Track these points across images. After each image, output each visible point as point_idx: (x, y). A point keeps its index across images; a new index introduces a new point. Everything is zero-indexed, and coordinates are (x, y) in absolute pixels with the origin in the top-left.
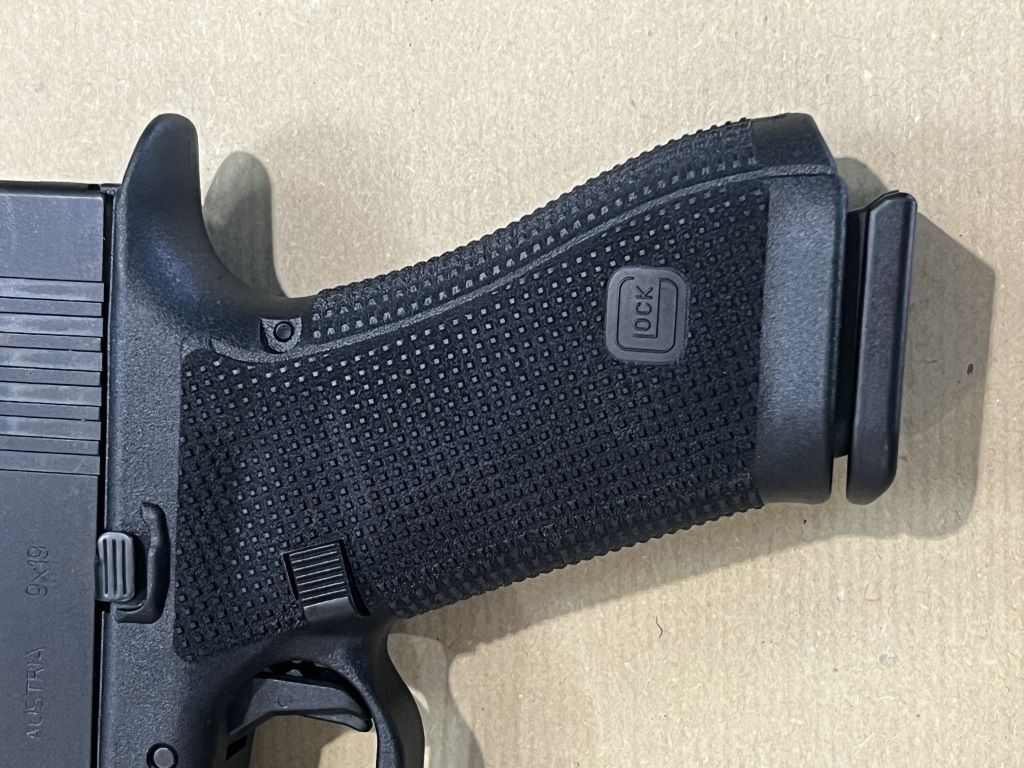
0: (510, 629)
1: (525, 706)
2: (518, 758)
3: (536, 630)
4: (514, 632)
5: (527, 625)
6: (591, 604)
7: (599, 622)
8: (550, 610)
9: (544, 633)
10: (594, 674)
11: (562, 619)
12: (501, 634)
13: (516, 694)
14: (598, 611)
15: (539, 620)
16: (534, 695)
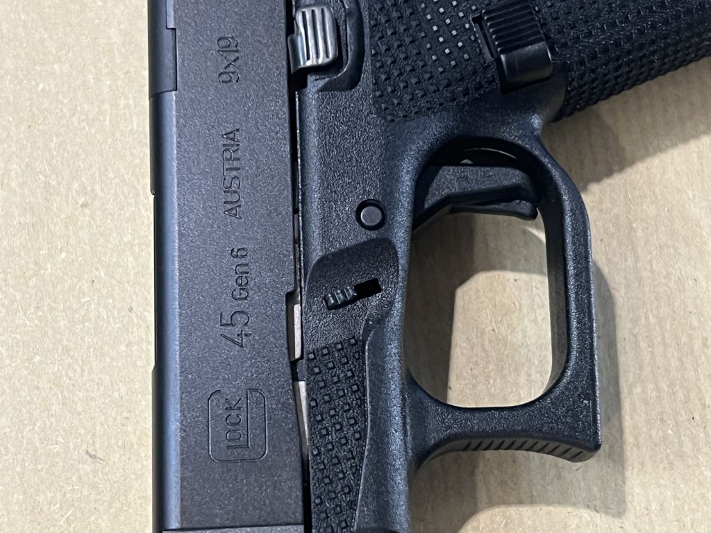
0: (616, 168)
1: (640, 233)
2: (640, 280)
3: (641, 167)
4: (621, 169)
5: (631, 163)
6: (685, 140)
7: (694, 155)
8: (651, 150)
9: (647, 169)
10: (697, 200)
11: (662, 156)
12: (609, 173)
13: (630, 223)
14: (693, 146)
15: (642, 159)
16: (647, 223)
